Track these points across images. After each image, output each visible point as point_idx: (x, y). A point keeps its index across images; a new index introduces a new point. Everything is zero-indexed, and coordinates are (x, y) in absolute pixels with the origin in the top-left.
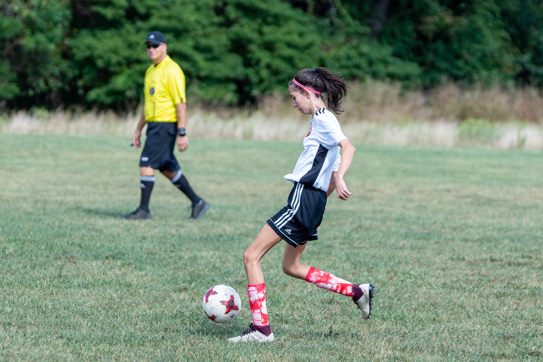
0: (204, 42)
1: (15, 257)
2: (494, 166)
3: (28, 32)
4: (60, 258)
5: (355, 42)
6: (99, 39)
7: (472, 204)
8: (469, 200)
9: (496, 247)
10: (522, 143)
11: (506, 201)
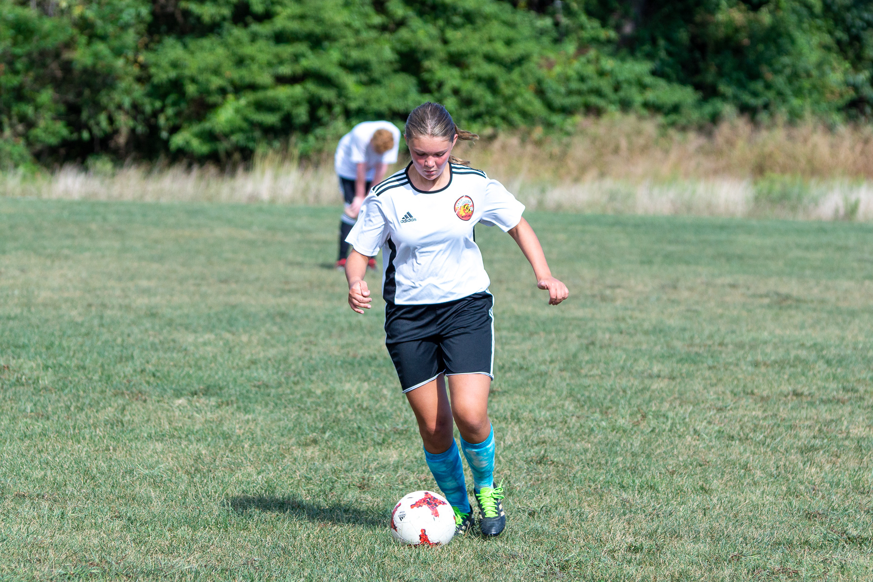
0: (356, 55)
1: (52, 393)
2: (807, 248)
3: (83, 40)
4: (123, 394)
5: (592, 53)
6: (192, 53)
7: (769, 306)
8: (766, 301)
9: (803, 374)
10: (852, 210)
11: (823, 301)
